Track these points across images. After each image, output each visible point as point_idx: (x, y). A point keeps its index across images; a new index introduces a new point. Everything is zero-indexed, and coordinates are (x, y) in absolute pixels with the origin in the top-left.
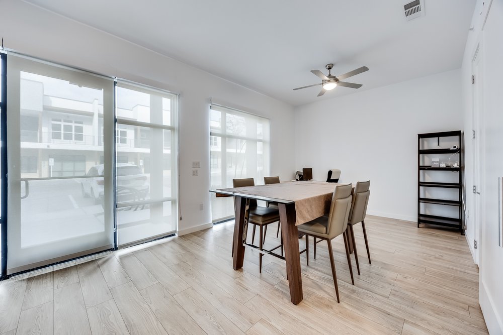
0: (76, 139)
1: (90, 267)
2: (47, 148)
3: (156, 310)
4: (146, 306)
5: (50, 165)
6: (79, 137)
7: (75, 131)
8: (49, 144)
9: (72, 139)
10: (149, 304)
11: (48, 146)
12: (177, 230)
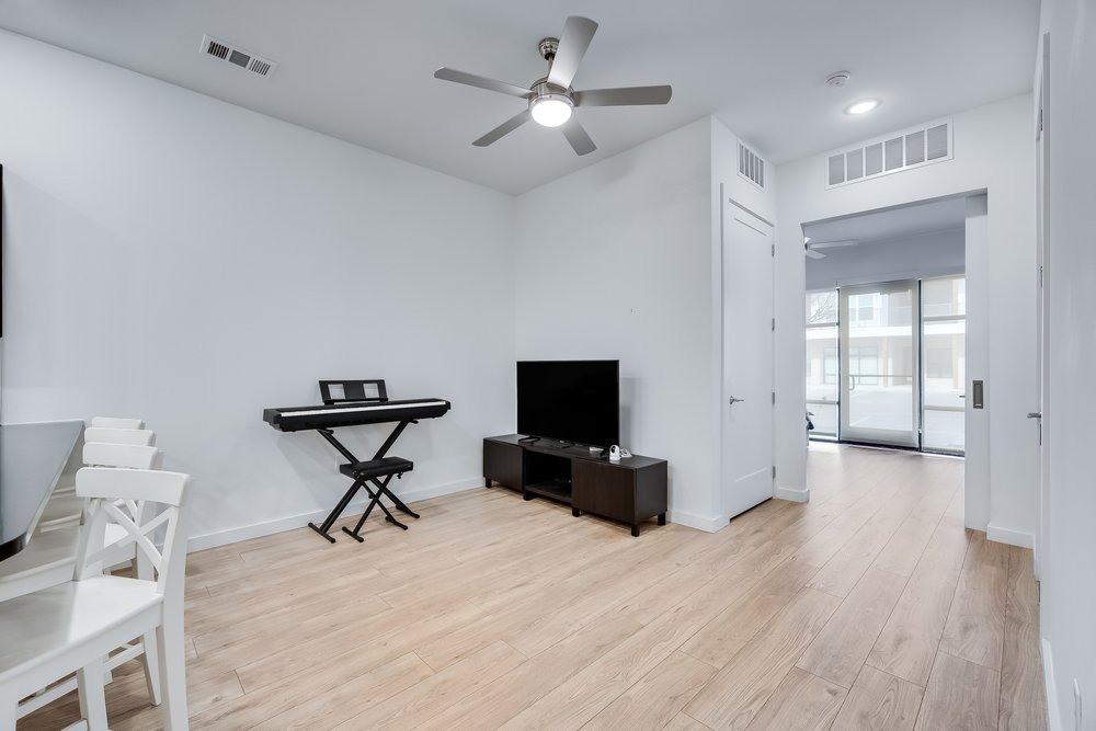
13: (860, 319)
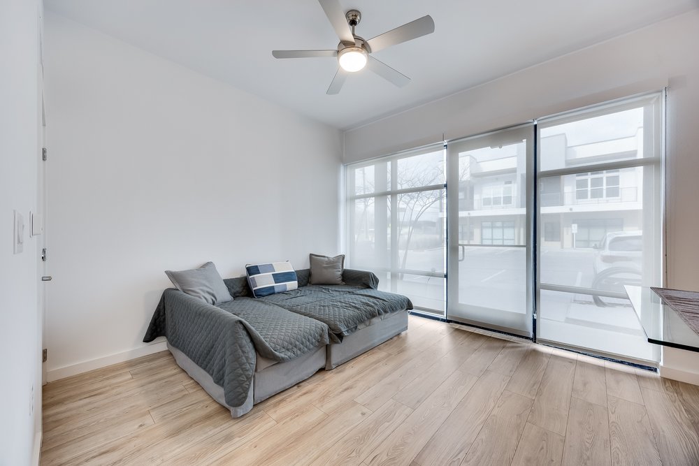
0: (607, 196)
1: (497, 344)
2: (570, 211)
3: (494, 415)
4: (493, 405)
5: (573, 232)
6: (614, 193)
7: (607, 184)
8: (571, 207)
9: (602, 197)
10: (497, 406)
11: (571, 209)
12: (661, 364)
13: (504, 203)
